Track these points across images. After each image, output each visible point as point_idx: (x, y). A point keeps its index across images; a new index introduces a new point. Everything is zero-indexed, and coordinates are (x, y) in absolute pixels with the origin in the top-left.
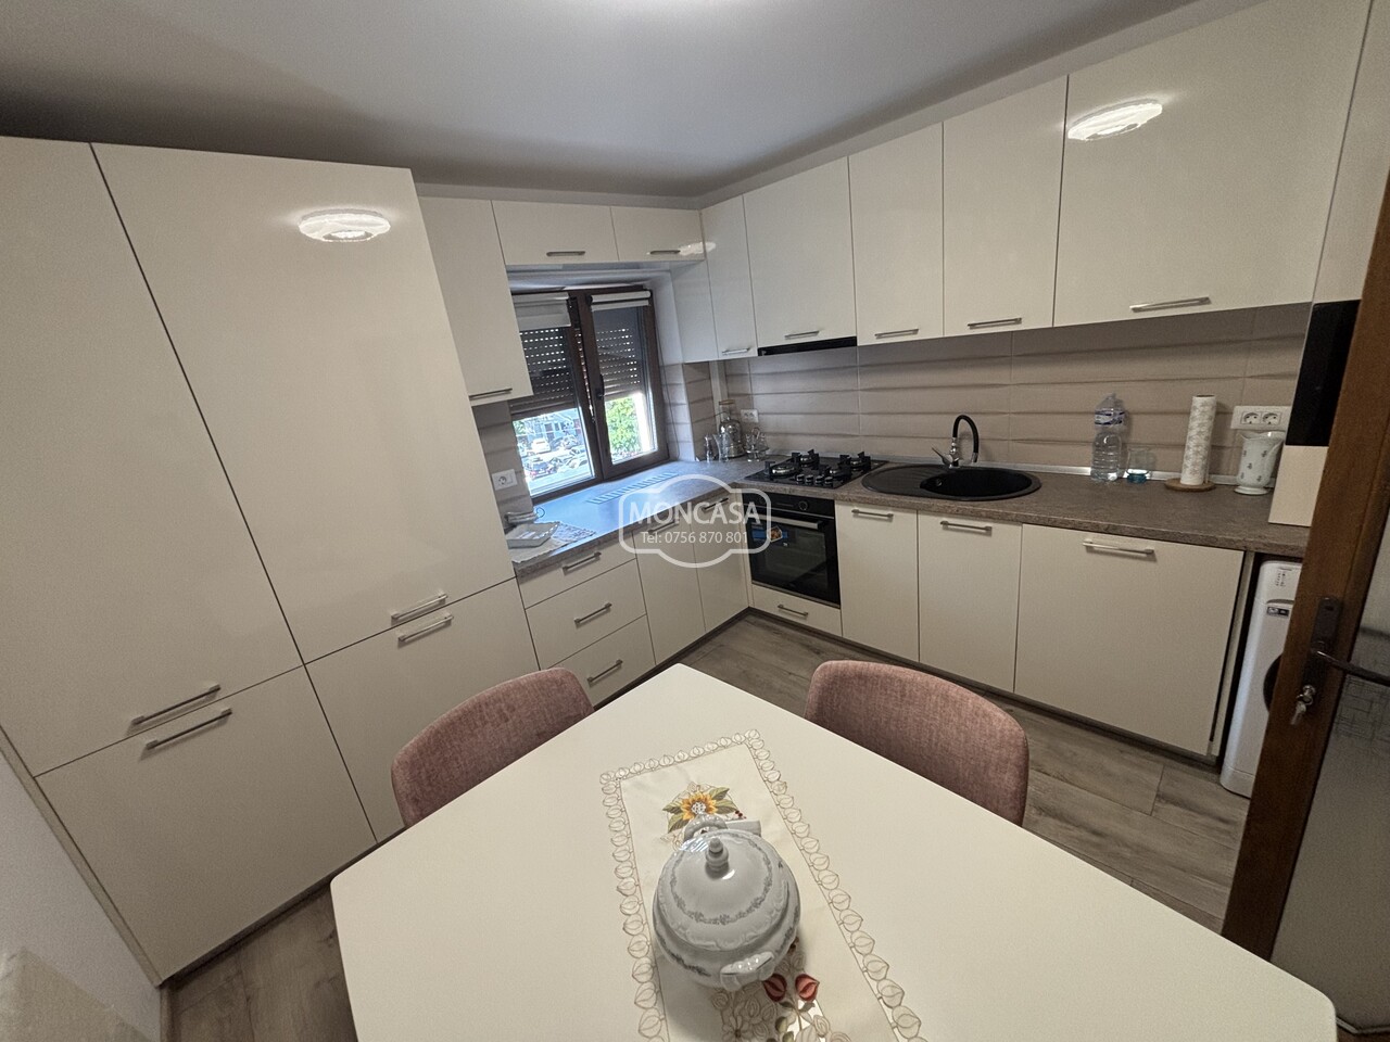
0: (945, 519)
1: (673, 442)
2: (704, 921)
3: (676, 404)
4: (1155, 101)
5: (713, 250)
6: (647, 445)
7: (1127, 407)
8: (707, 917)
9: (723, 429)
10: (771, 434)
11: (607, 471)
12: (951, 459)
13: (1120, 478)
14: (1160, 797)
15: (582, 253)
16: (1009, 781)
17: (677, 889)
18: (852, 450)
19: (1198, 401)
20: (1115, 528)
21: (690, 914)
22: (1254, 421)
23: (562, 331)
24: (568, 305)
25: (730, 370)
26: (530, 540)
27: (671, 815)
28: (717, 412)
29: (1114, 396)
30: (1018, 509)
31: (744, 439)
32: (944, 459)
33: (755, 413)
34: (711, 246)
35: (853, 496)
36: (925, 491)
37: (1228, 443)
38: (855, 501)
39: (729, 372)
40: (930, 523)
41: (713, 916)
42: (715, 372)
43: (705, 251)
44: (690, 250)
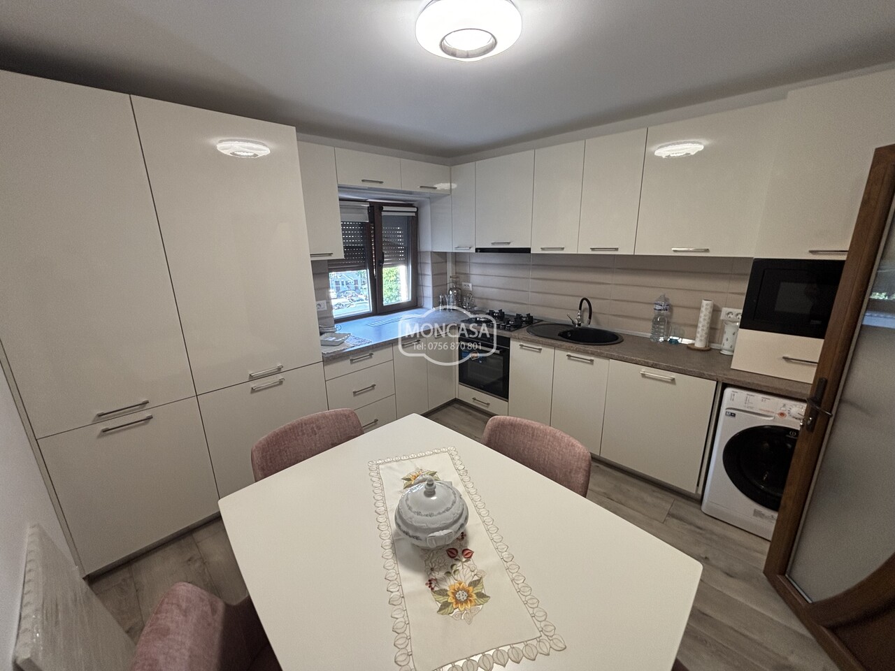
0: (569, 353)
1: (421, 296)
2: (422, 515)
3: (425, 275)
4: (700, 143)
5: (456, 189)
6: (405, 296)
7: (671, 302)
8: (423, 514)
9: (451, 293)
10: (479, 298)
11: (380, 309)
12: (576, 321)
13: (665, 341)
14: (670, 515)
15: (381, 182)
16: (580, 478)
17: (409, 502)
18: (524, 312)
19: (705, 302)
20: (656, 365)
21: (414, 512)
22: (732, 316)
23: (363, 224)
24: (368, 210)
25: (458, 258)
26: (333, 341)
27: (405, 481)
28: (448, 282)
29: (664, 296)
30: (608, 351)
31: (462, 298)
32: (573, 322)
33: (470, 285)
34: (454, 186)
35: (521, 336)
36: (560, 338)
37: (719, 326)
38: (521, 339)
39: (457, 260)
40: (561, 355)
41: (426, 514)
42: (449, 258)
43: (451, 189)
44: (443, 186)
